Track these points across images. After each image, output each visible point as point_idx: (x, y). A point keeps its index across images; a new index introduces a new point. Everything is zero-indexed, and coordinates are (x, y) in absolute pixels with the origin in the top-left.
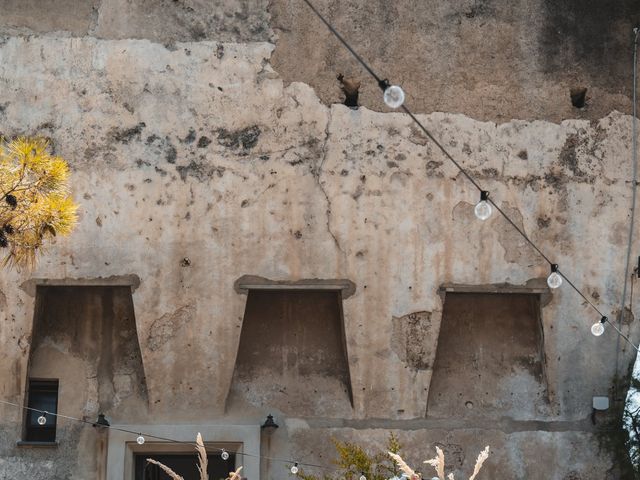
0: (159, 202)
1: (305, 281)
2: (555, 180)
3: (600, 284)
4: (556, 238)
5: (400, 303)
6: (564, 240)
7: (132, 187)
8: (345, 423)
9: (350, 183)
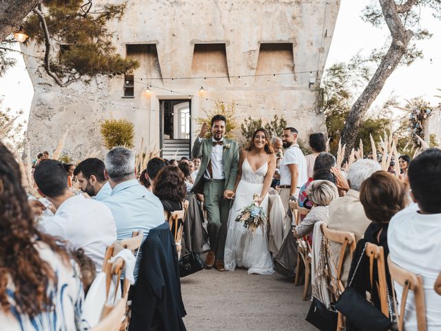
0: (164, 15)
1: (214, 41)
2: (298, 2)
3: (313, 39)
4: (298, 23)
5: (245, 47)
6: (301, 25)
7: (155, 10)
8: (227, 89)
9: (228, 6)
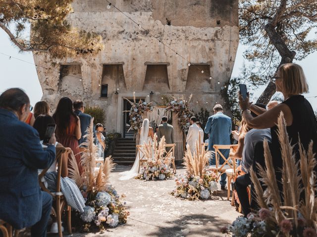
0: (128, 46)
1: (159, 63)
2: (213, 40)
3: (223, 62)
4: (213, 53)
5: (179, 67)
6: (215, 53)
7: (122, 43)
8: (168, 93)
9: (169, 41)
